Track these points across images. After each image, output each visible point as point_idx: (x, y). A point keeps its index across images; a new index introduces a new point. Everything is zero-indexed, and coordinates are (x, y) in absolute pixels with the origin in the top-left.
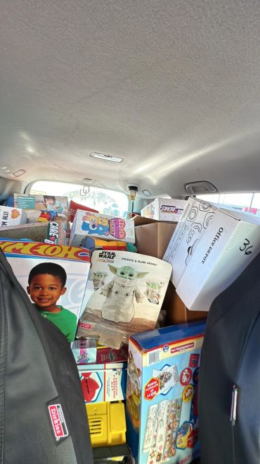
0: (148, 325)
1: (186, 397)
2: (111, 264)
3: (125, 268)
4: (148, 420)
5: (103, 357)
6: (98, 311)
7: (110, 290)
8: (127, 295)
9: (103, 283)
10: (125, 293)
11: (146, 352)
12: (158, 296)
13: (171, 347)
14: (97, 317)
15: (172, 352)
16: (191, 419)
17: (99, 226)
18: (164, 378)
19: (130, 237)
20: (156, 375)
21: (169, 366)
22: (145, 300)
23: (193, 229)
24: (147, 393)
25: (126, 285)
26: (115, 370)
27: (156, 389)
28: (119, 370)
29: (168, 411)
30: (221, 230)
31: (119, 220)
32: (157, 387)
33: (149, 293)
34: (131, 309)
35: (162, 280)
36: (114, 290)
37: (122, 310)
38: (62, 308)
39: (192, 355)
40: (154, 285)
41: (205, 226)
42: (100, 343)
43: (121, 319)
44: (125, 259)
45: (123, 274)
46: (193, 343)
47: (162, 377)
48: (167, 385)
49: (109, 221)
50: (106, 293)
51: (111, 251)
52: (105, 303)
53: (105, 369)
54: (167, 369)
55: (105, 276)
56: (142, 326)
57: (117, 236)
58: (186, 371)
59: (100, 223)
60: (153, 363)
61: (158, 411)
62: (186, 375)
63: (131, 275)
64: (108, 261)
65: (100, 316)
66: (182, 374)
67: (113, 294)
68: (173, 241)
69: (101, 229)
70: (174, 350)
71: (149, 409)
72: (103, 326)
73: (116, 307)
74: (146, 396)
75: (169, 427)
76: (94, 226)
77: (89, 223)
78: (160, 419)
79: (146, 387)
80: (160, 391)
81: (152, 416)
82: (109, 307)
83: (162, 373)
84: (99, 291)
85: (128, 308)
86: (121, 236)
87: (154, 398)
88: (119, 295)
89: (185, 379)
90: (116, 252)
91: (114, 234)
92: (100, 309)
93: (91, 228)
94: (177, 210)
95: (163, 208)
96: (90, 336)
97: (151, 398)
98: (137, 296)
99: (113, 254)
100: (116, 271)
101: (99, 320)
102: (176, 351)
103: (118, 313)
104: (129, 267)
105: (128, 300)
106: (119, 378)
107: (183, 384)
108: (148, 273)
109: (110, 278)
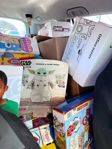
0: (61, 100)
1: (86, 130)
2: (29, 69)
3: (39, 70)
4: (70, 146)
5: (36, 124)
6: (28, 99)
7: (33, 85)
8: (45, 85)
9: (27, 82)
10: (43, 85)
11: (65, 113)
12: (64, 82)
13: (77, 108)
14: (28, 102)
15: (78, 110)
16: (88, 140)
17: (12, 44)
18: (75, 124)
19: (36, 50)
20: (71, 123)
21: (77, 117)
22: (56, 86)
23: (81, 38)
24: (68, 133)
25: (42, 80)
26: (45, 128)
27: (72, 130)
28: (48, 128)
29: (79, 139)
30: (100, 36)
31: (26, 39)
32: (73, 129)
33: (58, 82)
34: (49, 93)
35: (64, 73)
36: (36, 84)
37: (44, 95)
38: (7, 100)
39: (87, 109)
40: (60, 77)
41: (89, 35)
42: (34, 116)
43: (44, 100)
44: (38, 64)
45: (39, 73)
46: (87, 103)
47: (74, 124)
48: (77, 127)
49: (19, 40)
50: (31, 87)
51: (27, 60)
52: (31, 93)
53: (39, 129)
54: (76, 119)
55: (27, 77)
56: (57, 101)
57: (27, 51)
58: (85, 118)
59: (12, 42)
60: (69, 118)
61: (74, 141)
62: (85, 120)
63: (45, 74)
64: (27, 67)
65: (30, 102)
66: (83, 120)
67: (35, 87)
68: (67, 49)
69: (14, 46)
70: (79, 109)
71: (70, 141)
72: (34, 107)
73: (40, 94)
74: (68, 135)
75: (80, 146)
76: (9, 45)
77: (5, 43)
78: (75, 144)
79: (68, 131)
80: (74, 131)
81: (72, 143)
82: (35, 95)
83: (74, 122)
84: (26, 86)
85: (47, 93)
86: (30, 50)
87: (71, 135)
88: (40, 87)
89: (85, 122)
90: (31, 60)
91: (25, 49)
92: (29, 97)
93: (7, 47)
94: (63, 29)
95: (55, 29)
96: (26, 115)
97: (70, 135)
98: (51, 85)
99: (29, 62)
100: (34, 72)
101: (30, 104)
102: (80, 109)
103: (42, 97)
104: (42, 69)
105: (46, 88)
106: (49, 132)
107: (84, 125)
108: (55, 70)
109: (31, 77)
